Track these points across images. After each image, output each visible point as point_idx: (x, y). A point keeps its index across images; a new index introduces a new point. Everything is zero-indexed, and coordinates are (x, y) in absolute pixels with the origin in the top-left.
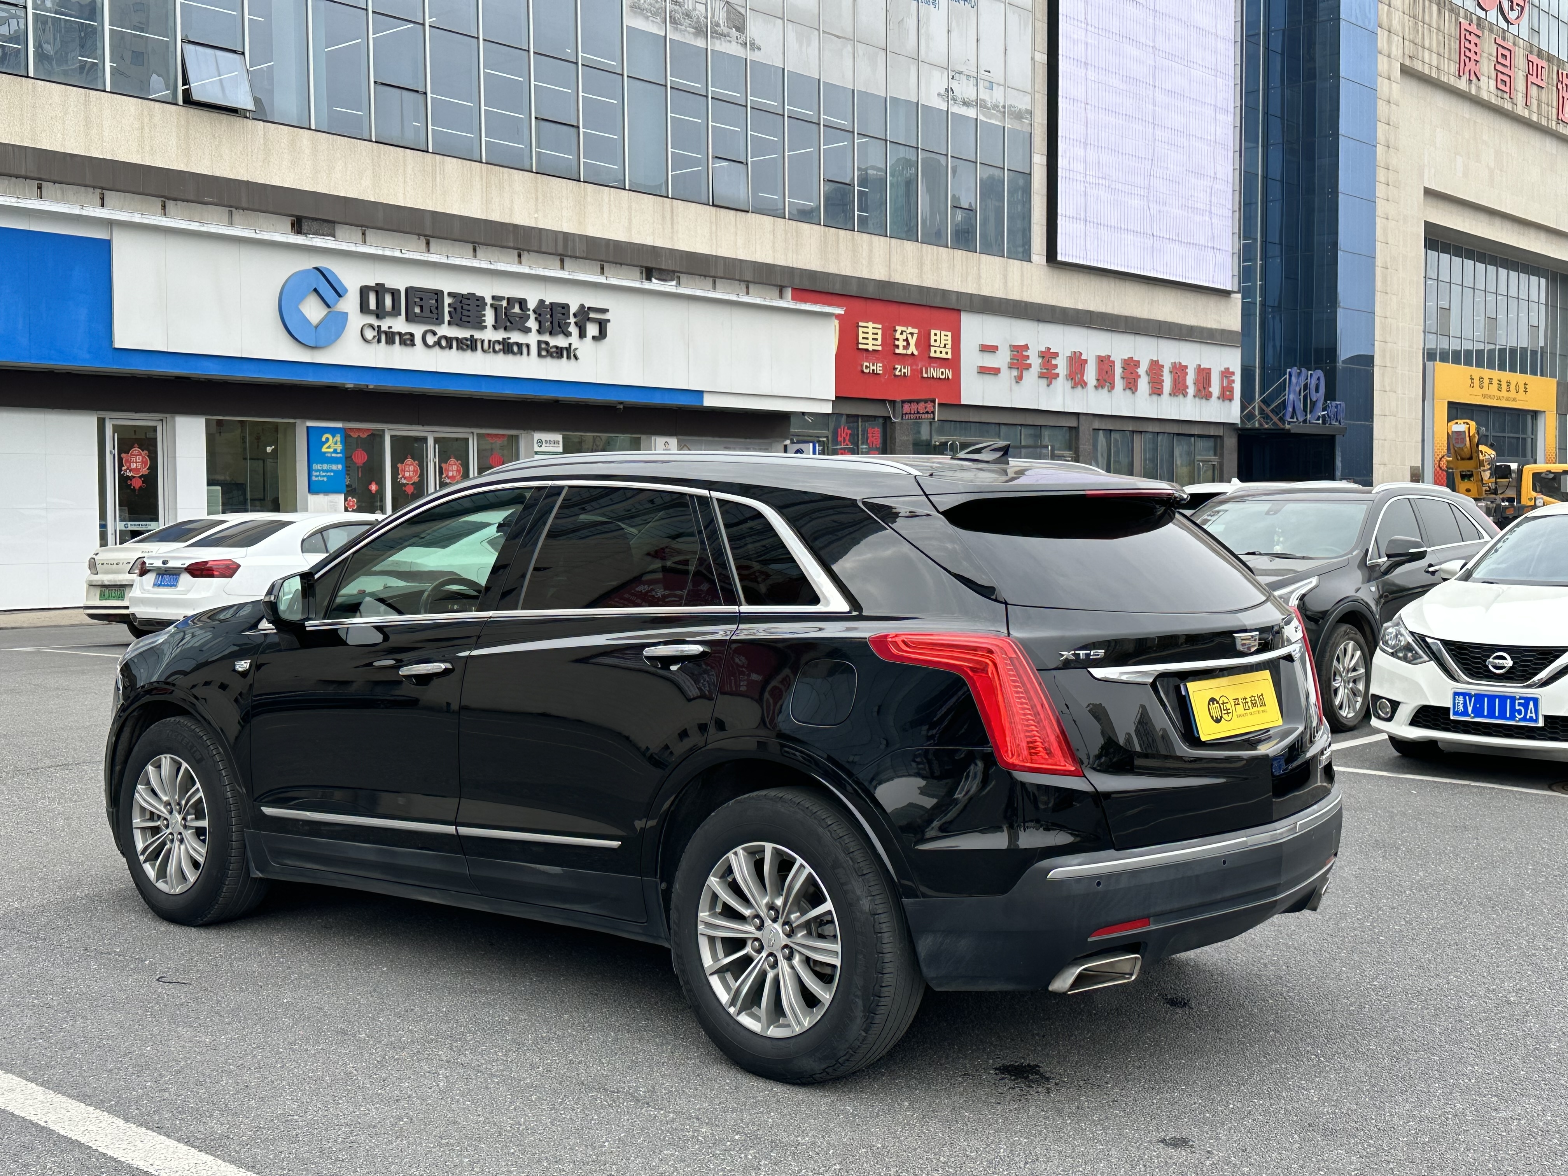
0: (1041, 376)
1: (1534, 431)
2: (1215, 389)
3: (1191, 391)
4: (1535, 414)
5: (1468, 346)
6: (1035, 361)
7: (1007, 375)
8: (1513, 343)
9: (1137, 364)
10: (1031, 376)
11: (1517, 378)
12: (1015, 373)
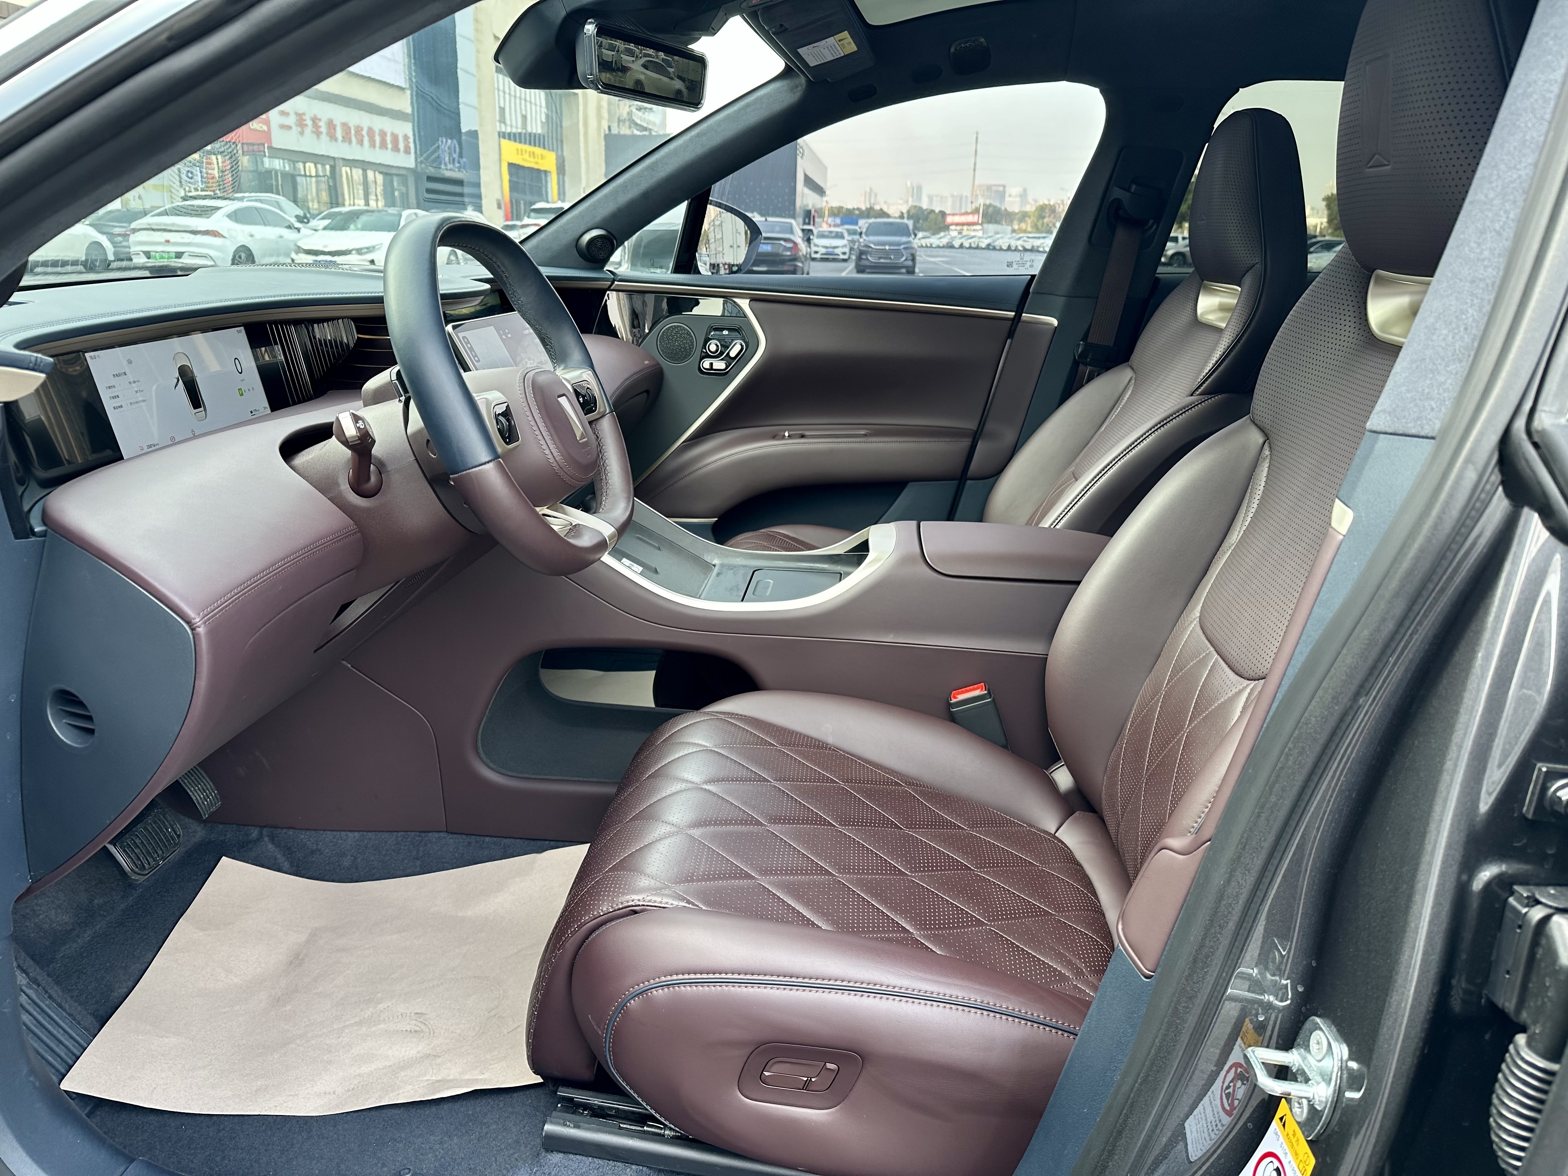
0: (313, 132)
1: (546, 182)
2: (401, 146)
3: (390, 146)
4: (546, 172)
5: (514, 130)
6: (309, 122)
7: (295, 130)
8: (534, 131)
9: (362, 129)
10: (308, 130)
11: (538, 150)
12: (299, 129)
